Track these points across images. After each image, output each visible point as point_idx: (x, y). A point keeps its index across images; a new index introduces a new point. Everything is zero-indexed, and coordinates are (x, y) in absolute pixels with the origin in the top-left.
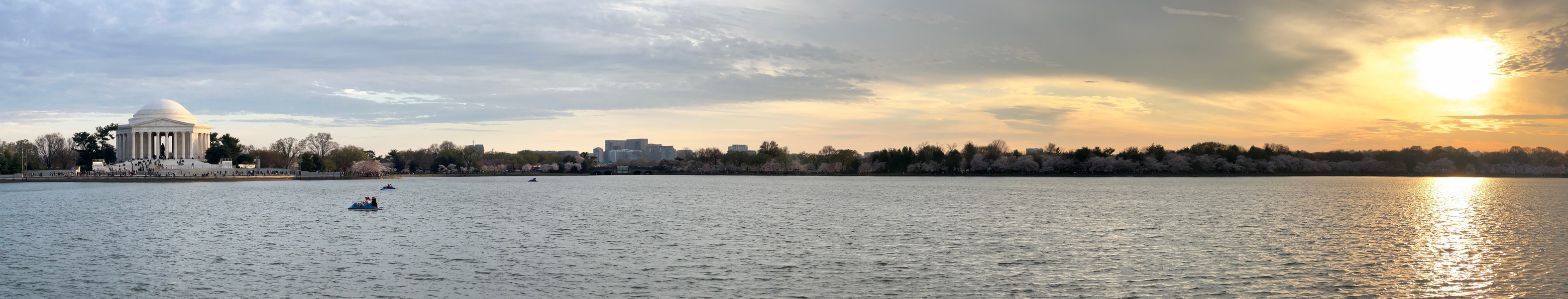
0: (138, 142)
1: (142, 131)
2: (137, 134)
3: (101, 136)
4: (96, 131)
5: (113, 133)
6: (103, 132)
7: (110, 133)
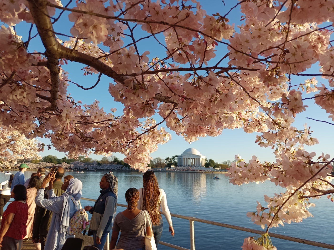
0: (184, 161)
1: (186, 157)
2: (184, 158)
3: (173, 159)
4: (172, 157)
5: (177, 158)
6: (174, 158)
7: (176, 158)
